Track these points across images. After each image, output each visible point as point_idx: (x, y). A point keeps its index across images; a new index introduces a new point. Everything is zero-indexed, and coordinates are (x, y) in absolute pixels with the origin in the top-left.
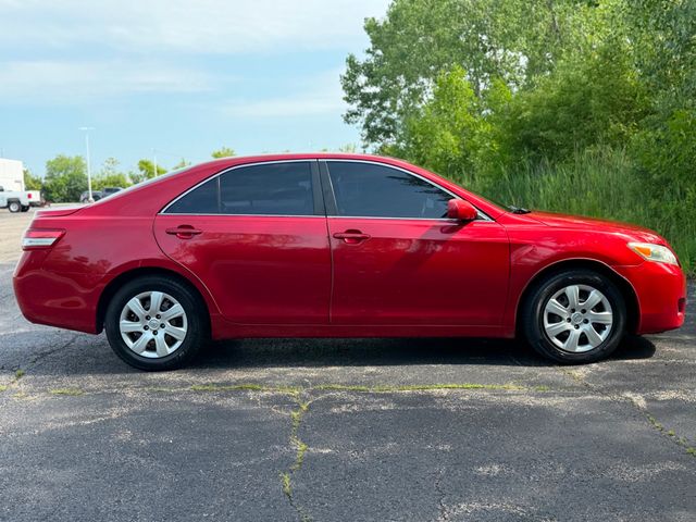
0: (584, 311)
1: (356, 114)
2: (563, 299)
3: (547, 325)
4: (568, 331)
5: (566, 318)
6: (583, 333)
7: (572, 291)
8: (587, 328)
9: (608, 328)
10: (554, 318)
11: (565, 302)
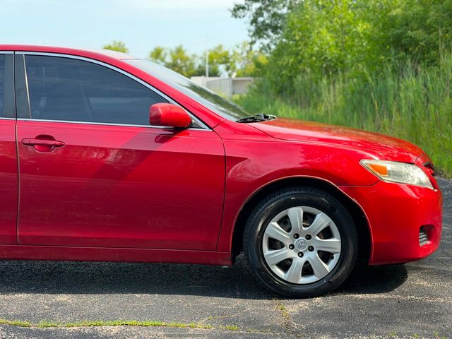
0: (309, 237)
1: (243, 8)
2: (285, 222)
3: (267, 252)
4: (291, 260)
5: (288, 244)
6: (307, 262)
7: (296, 213)
8: (312, 257)
9: (336, 257)
10: (274, 244)
11: (288, 226)
